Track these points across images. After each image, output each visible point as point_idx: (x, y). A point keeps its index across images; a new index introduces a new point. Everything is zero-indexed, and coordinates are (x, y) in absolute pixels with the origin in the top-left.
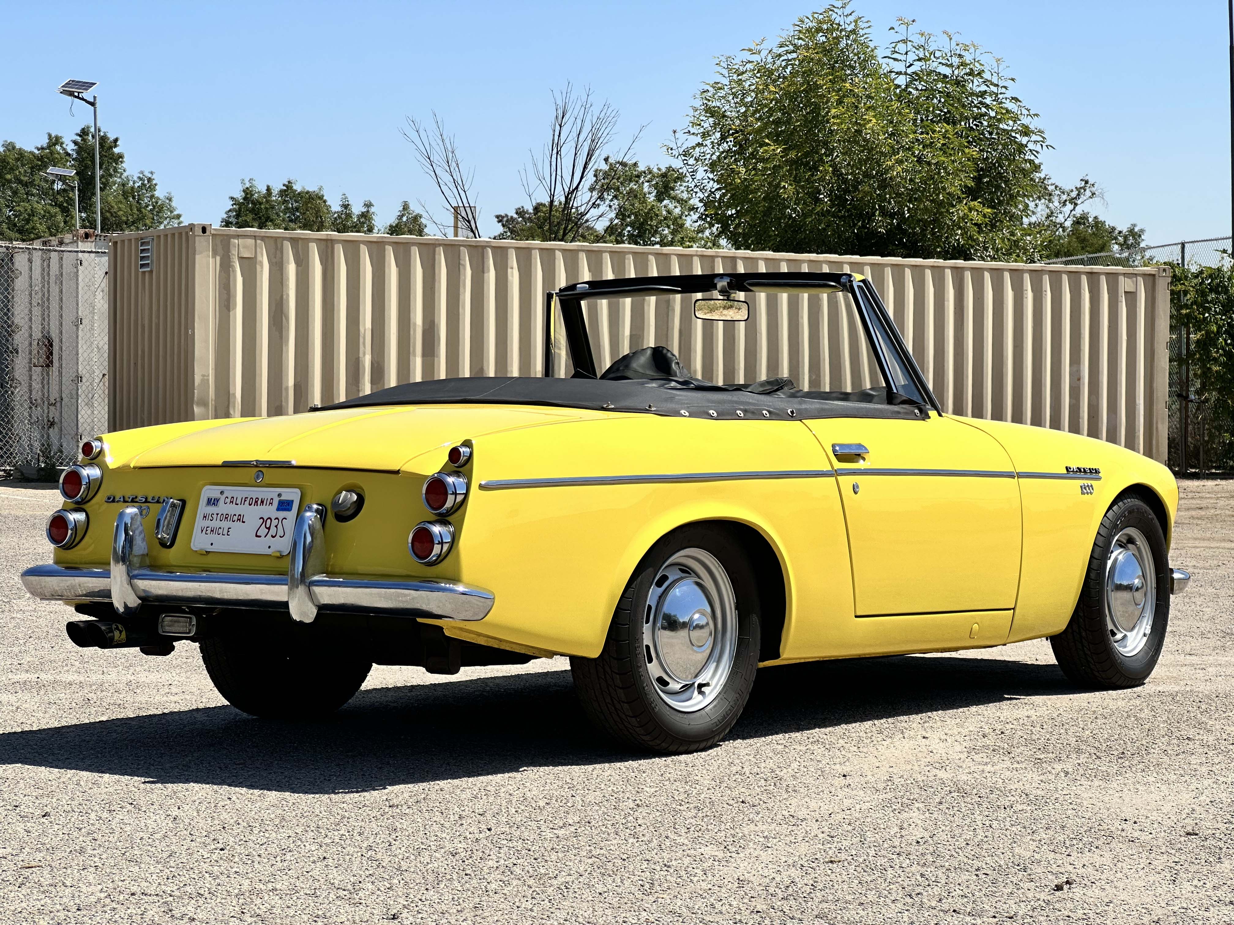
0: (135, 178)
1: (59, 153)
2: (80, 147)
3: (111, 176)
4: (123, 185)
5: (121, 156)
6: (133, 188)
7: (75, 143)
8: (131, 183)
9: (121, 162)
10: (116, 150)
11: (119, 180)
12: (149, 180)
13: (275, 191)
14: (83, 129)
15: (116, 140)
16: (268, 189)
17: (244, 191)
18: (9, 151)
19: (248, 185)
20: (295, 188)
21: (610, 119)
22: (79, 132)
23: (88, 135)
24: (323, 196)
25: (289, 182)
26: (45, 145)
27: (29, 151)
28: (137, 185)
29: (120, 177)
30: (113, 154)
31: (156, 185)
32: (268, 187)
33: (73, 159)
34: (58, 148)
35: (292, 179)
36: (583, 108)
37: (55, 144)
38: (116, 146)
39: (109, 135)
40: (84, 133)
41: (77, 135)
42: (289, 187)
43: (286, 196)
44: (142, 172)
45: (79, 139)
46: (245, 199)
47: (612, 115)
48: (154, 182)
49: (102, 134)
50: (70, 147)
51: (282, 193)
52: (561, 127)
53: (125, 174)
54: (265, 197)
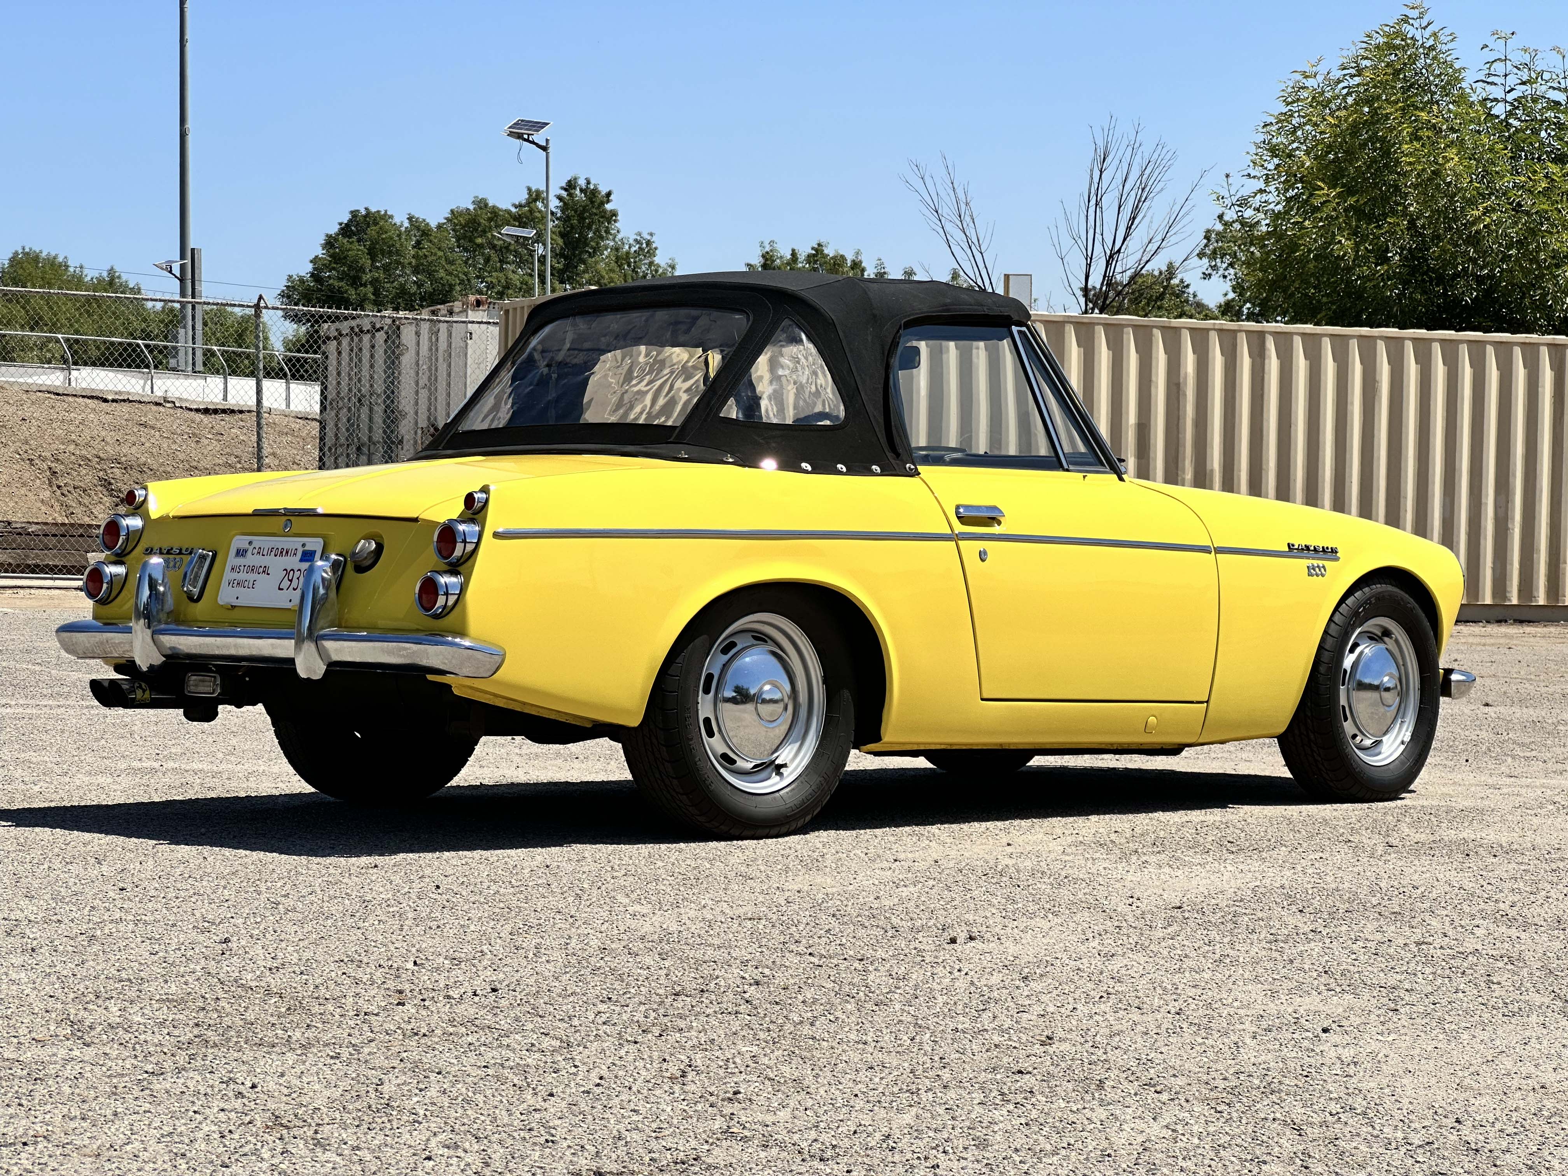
0: (631, 241)
1: (540, 212)
2: (565, 204)
3: (602, 238)
4: (617, 250)
5: (614, 214)
6: (628, 253)
7: (560, 198)
8: (627, 247)
9: (615, 221)
10: (608, 207)
11: (612, 243)
12: (648, 243)
13: (802, 257)
14: (569, 181)
15: (609, 194)
16: (794, 254)
17: (763, 256)
18: (481, 208)
19: (768, 249)
20: (826, 252)
21: (1164, 162)
22: (564, 185)
23: (575, 188)
24: (861, 262)
25: (819, 245)
26: (524, 202)
27: (504, 208)
28: (633, 249)
29: (614, 240)
30: (605, 211)
31: (656, 249)
32: (793, 250)
33: (557, 219)
34: (539, 205)
35: (823, 241)
36: (1130, 149)
37: (535, 200)
38: (608, 201)
39: (600, 188)
40: (570, 186)
41: (562, 188)
42: (818, 251)
43: (815, 262)
44: (640, 234)
45: (564, 194)
46: (765, 266)
47: (1168, 157)
48: (654, 246)
50: (554, 204)
51: (810, 258)
52: (1101, 172)
53: (619, 237)
54: (788, 264)
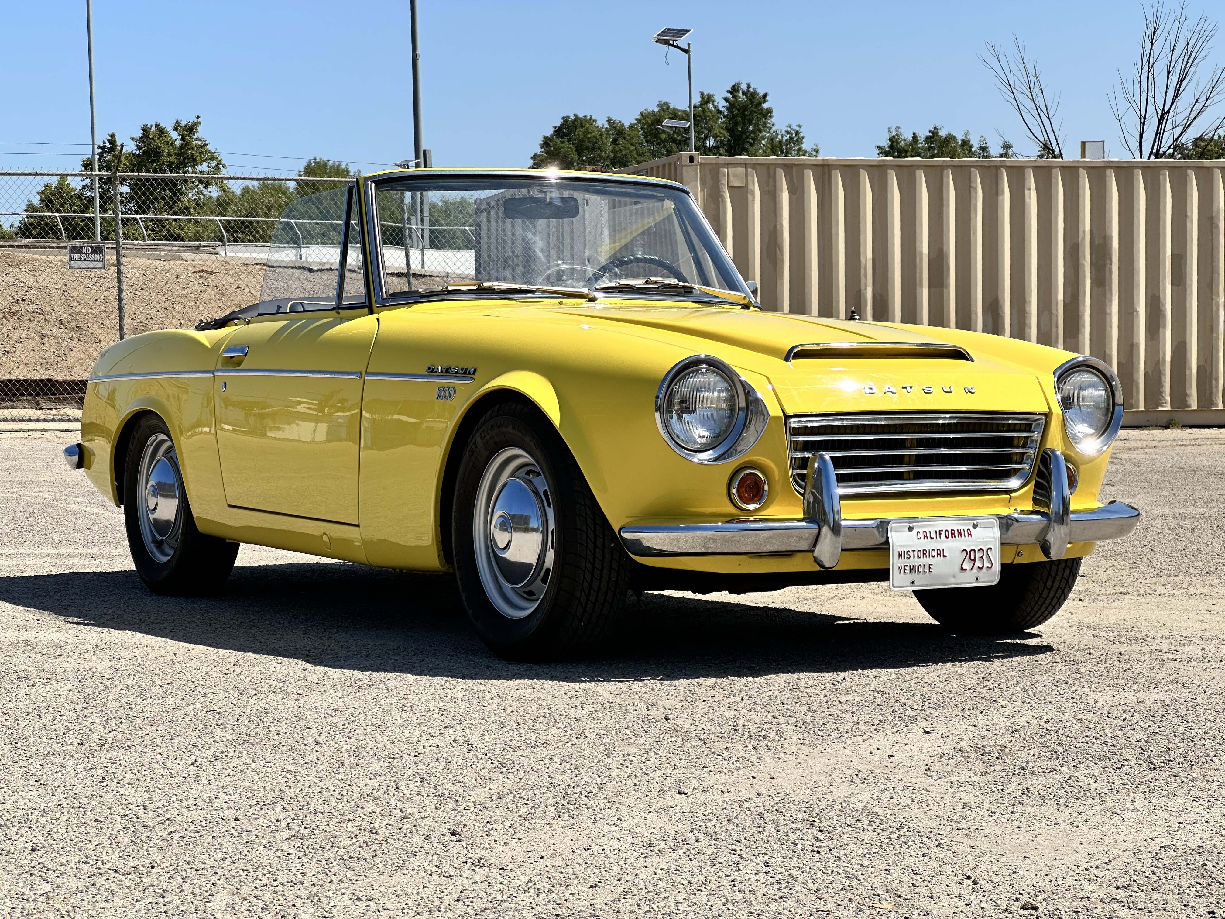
0: (783, 132)
1: (711, 111)
2: (730, 104)
3: (760, 131)
4: (772, 139)
5: (769, 111)
6: (780, 142)
7: (726, 100)
9: (770, 117)
10: (765, 106)
11: (768, 135)
12: (797, 133)
13: (921, 139)
14: (734, 86)
15: (765, 96)
16: (915, 137)
17: (890, 140)
18: (663, 110)
19: (894, 134)
20: (941, 133)
21: (1207, 32)
22: (730, 89)
23: (738, 91)
24: (969, 141)
25: (935, 128)
26: (698, 104)
27: (683, 109)
29: (769, 132)
30: (762, 109)
31: (803, 137)
32: (914, 134)
33: (725, 117)
34: (710, 106)
35: (938, 125)
36: (1177, 23)
37: (707, 102)
38: (764, 102)
39: (758, 91)
40: (735, 89)
41: (729, 92)
42: (935, 132)
43: (932, 142)
44: (790, 126)
45: (730, 96)
46: (891, 147)
47: (1210, 28)
48: (801, 135)
49: (752, 90)
50: (722, 105)
51: (928, 139)
52: (1152, 44)
53: (774, 129)
54: (910, 145)
